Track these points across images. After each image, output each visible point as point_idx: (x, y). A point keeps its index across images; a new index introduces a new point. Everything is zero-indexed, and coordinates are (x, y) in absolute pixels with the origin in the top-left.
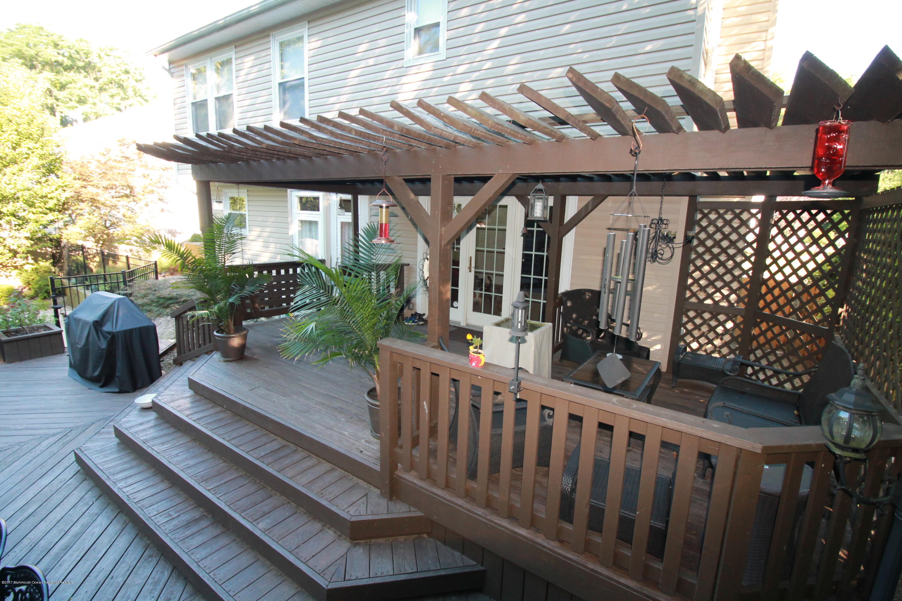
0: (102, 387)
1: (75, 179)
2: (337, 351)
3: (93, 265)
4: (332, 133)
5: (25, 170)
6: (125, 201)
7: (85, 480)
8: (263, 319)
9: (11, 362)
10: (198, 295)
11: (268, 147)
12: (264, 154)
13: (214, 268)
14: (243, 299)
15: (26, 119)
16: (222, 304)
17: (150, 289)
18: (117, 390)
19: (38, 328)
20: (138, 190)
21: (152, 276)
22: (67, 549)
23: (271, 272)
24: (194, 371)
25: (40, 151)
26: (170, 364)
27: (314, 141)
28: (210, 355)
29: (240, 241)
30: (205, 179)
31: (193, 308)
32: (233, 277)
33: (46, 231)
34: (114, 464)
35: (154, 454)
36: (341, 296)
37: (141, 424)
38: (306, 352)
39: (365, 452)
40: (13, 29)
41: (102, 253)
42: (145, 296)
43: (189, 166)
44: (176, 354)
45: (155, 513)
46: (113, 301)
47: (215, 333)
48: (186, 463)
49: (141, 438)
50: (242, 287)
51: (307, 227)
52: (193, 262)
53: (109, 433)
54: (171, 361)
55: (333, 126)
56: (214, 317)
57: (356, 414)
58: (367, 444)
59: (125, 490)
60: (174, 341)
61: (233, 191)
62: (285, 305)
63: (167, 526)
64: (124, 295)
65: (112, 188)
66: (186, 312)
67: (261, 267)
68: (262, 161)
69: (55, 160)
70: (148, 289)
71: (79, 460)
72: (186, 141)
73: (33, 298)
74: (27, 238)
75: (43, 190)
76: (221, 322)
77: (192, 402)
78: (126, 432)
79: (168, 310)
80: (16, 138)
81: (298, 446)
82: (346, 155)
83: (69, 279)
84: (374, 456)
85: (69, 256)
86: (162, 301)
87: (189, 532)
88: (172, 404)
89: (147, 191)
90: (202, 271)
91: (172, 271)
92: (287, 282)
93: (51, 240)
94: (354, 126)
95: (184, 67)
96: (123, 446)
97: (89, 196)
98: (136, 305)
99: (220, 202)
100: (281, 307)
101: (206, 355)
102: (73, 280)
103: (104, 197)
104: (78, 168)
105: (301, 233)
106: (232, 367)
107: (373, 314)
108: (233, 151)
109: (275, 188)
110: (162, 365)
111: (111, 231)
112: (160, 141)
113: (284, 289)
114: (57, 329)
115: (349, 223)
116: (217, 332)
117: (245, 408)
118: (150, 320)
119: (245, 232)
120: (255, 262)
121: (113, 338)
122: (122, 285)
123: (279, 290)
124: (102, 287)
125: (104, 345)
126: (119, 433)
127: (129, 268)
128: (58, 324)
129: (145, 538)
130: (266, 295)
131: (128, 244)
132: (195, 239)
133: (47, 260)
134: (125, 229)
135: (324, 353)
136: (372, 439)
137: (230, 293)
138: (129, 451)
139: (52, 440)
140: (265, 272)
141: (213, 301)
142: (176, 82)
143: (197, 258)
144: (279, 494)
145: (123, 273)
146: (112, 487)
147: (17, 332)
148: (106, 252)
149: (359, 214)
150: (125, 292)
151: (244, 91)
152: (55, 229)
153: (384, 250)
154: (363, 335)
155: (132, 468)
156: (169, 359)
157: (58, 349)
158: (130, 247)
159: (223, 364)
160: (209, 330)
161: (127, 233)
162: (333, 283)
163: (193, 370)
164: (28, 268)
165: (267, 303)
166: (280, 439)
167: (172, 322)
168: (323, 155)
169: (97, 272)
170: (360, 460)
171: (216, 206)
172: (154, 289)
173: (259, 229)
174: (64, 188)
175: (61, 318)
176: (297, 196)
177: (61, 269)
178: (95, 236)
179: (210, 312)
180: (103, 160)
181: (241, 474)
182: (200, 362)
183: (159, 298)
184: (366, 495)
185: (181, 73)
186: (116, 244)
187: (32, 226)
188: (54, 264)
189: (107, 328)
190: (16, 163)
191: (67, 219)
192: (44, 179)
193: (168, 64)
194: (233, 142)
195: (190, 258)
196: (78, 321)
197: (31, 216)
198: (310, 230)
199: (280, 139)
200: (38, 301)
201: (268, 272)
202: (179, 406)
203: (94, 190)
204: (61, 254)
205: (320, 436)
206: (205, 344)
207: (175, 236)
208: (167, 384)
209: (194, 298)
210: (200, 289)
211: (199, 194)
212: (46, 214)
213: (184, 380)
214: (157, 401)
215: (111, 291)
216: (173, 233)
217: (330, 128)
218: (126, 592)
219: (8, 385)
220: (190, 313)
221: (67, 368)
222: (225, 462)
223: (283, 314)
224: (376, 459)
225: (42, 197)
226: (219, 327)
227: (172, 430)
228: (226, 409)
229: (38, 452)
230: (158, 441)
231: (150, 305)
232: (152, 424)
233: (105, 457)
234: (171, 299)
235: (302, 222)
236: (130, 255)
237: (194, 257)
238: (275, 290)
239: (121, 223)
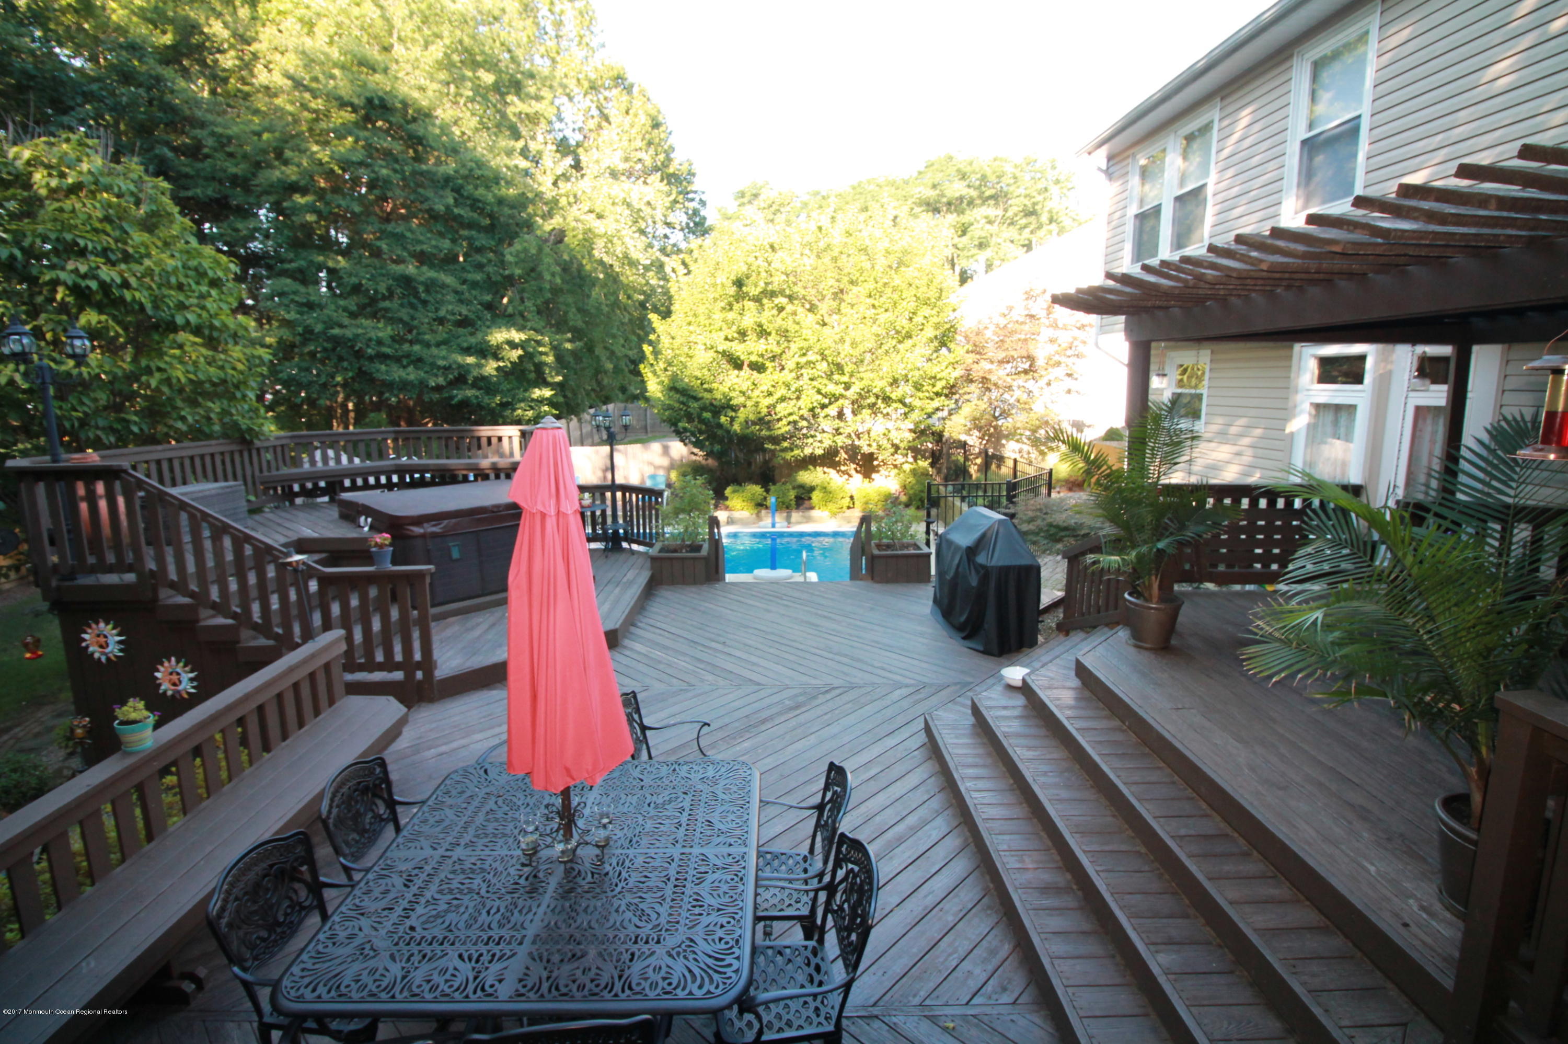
0: (964, 638)
1: (968, 352)
2: (1375, 686)
3: (973, 470)
4: (1431, 216)
5: (919, 345)
6: (1021, 380)
7: (930, 758)
8: (1210, 586)
9: (880, 582)
10: (1108, 530)
11: (1274, 268)
12: (1260, 282)
13: (1139, 487)
14: (1181, 544)
15: (925, 280)
16: (1144, 549)
17: (1040, 510)
18: (981, 648)
19: (907, 546)
20: (1040, 363)
21: (1044, 490)
22: (900, 840)
23: (1239, 502)
24: (1087, 649)
25: (935, 320)
26: (1051, 628)
27: (1379, 240)
28: (1112, 629)
29: (1189, 443)
30: (1144, 339)
31: (1097, 549)
32: (1169, 506)
33: (930, 421)
34: (965, 751)
35: (1015, 758)
36: (1395, 567)
37: (1005, 708)
38: (1299, 671)
39: (1414, 928)
40: (922, 169)
41: (986, 453)
42: (1032, 520)
43: (1122, 318)
44: (1061, 615)
45: (1005, 847)
46: (992, 522)
47: (1126, 596)
48: (1056, 792)
49: (1003, 729)
50: (1182, 527)
51: (1330, 417)
52: (1108, 475)
53: (964, 705)
54: (1054, 625)
55: (1437, 200)
56: (1129, 569)
57: (1401, 835)
58: (1425, 916)
59: (975, 795)
60: (1060, 594)
61: (1188, 356)
62: (1258, 566)
63: (1017, 876)
64: (1005, 514)
65: (1008, 362)
66: (1084, 553)
67: (1221, 491)
68: (1253, 295)
69: (949, 330)
70: (1037, 510)
71: (928, 729)
72: (1125, 279)
73: (907, 505)
74: (911, 430)
75: (932, 369)
76: (1138, 578)
77: (1077, 699)
78: (985, 712)
79: (1059, 546)
80: (912, 306)
81: (1255, 848)
82: (1459, 259)
83: (946, 486)
84: (1440, 951)
85: (949, 455)
86: (1053, 531)
87: (1046, 902)
88: (1049, 692)
89: (1051, 362)
90: (1120, 491)
91: (1074, 485)
92: (1270, 523)
93: (933, 434)
94: (1489, 187)
95: (1130, 160)
96: (979, 730)
97: (981, 374)
98: (1019, 531)
99: (1164, 375)
100: (1250, 570)
101: (1106, 629)
102: (950, 488)
103: (1000, 374)
104: (973, 338)
105: (1312, 428)
106: (1145, 659)
107: (1489, 623)
108: (1202, 284)
109: (1271, 344)
110: (1040, 626)
111: (1000, 423)
112: (1085, 285)
113: (1261, 537)
114: (925, 550)
115: (1437, 409)
116: (1130, 594)
117: (1161, 738)
118: (1034, 557)
119: (1200, 426)
120: (1213, 481)
121: (985, 573)
122: (1004, 501)
123: (1251, 537)
124: (980, 501)
125: (974, 581)
126: (976, 711)
127: (1015, 476)
128: (928, 544)
129: (988, 877)
130: (1224, 543)
131: (1017, 441)
132: (1112, 435)
133: (926, 459)
134: (1018, 420)
135: (1340, 683)
136: (1438, 907)
137: (1159, 531)
138: (985, 740)
139: (904, 691)
140: (1227, 501)
141: (1131, 542)
142: (1115, 187)
143: (1114, 468)
144: (1202, 921)
145: (1008, 483)
146: (959, 783)
147: (888, 547)
148: (991, 451)
149: (1470, 387)
150: (1007, 511)
151: (1230, 172)
152: (939, 419)
153: (1545, 474)
154: (1451, 667)
155: (984, 766)
156: (1050, 621)
157: (923, 577)
158: (1019, 446)
159: (1132, 650)
160: (1117, 589)
161: (1018, 425)
162: (1376, 536)
163: (1085, 647)
164: (907, 467)
165: (1222, 559)
166: (1218, 818)
167: (1064, 564)
168: (1397, 265)
169: (978, 479)
170: (1400, 942)
171: (1156, 382)
172: (1045, 511)
173: (1220, 420)
174: (954, 364)
175: (932, 537)
176: (1316, 357)
177: (939, 472)
178: (979, 429)
179: (1123, 560)
180: (1003, 322)
181: (1138, 848)
182: (1097, 638)
183: (1051, 525)
184: (1405, 1025)
185: (1123, 171)
186: (1004, 442)
187: (916, 416)
188: (932, 465)
189: (981, 559)
190: (910, 337)
191: (953, 406)
192: (935, 355)
193: (1105, 161)
194: (1206, 268)
195: (1105, 467)
196: (950, 543)
197: (917, 403)
198: (1336, 423)
199: (1300, 248)
200: (911, 511)
201: (1233, 501)
202: (1058, 699)
203: (985, 365)
204: (941, 451)
205: (1306, 847)
206: (1107, 610)
207: (1082, 432)
208: (1045, 659)
209: (1101, 533)
210: (1114, 519)
211: (1132, 365)
212: (932, 399)
213: (1069, 659)
214: (1029, 681)
215: (991, 507)
216: (1079, 426)
217: (1426, 205)
218: (955, 940)
219: (872, 609)
220: (1090, 558)
221: (931, 603)
222: (1114, 816)
223: (1250, 583)
224: (1445, 959)
225: (931, 378)
226: (1134, 587)
227: (1043, 732)
228: (1129, 728)
229: (889, 702)
230: (1023, 741)
231: (1037, 534)
232: (1016, 712)
233: (956, 737)
234: (1066, 529)
235: (1318, 407)
236: (1018, 457)
237: (1110, 467)
238: (1243, 537)
239: (1014, 411)
